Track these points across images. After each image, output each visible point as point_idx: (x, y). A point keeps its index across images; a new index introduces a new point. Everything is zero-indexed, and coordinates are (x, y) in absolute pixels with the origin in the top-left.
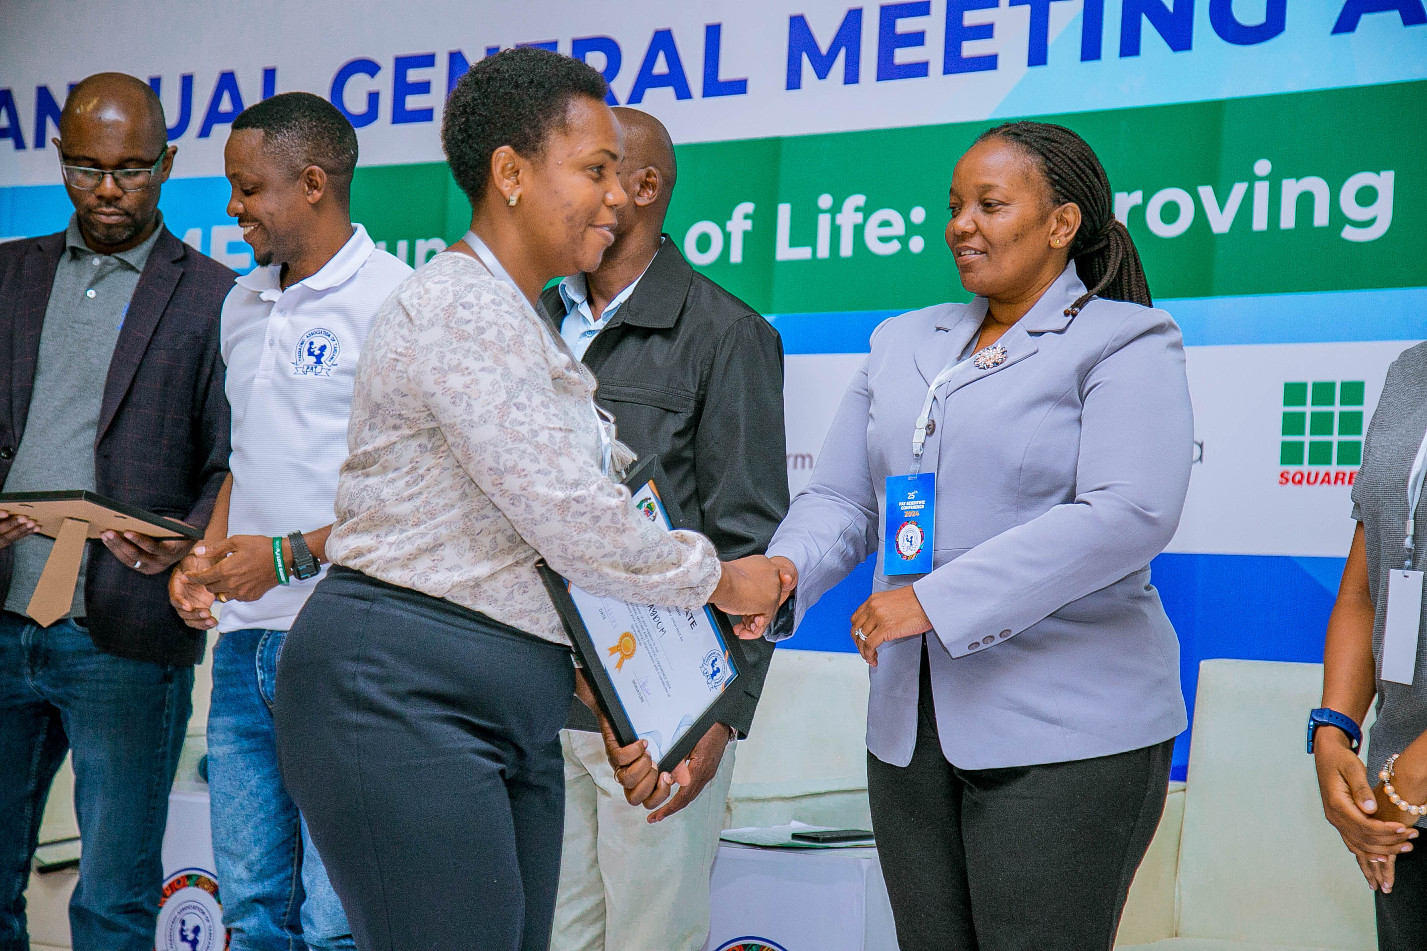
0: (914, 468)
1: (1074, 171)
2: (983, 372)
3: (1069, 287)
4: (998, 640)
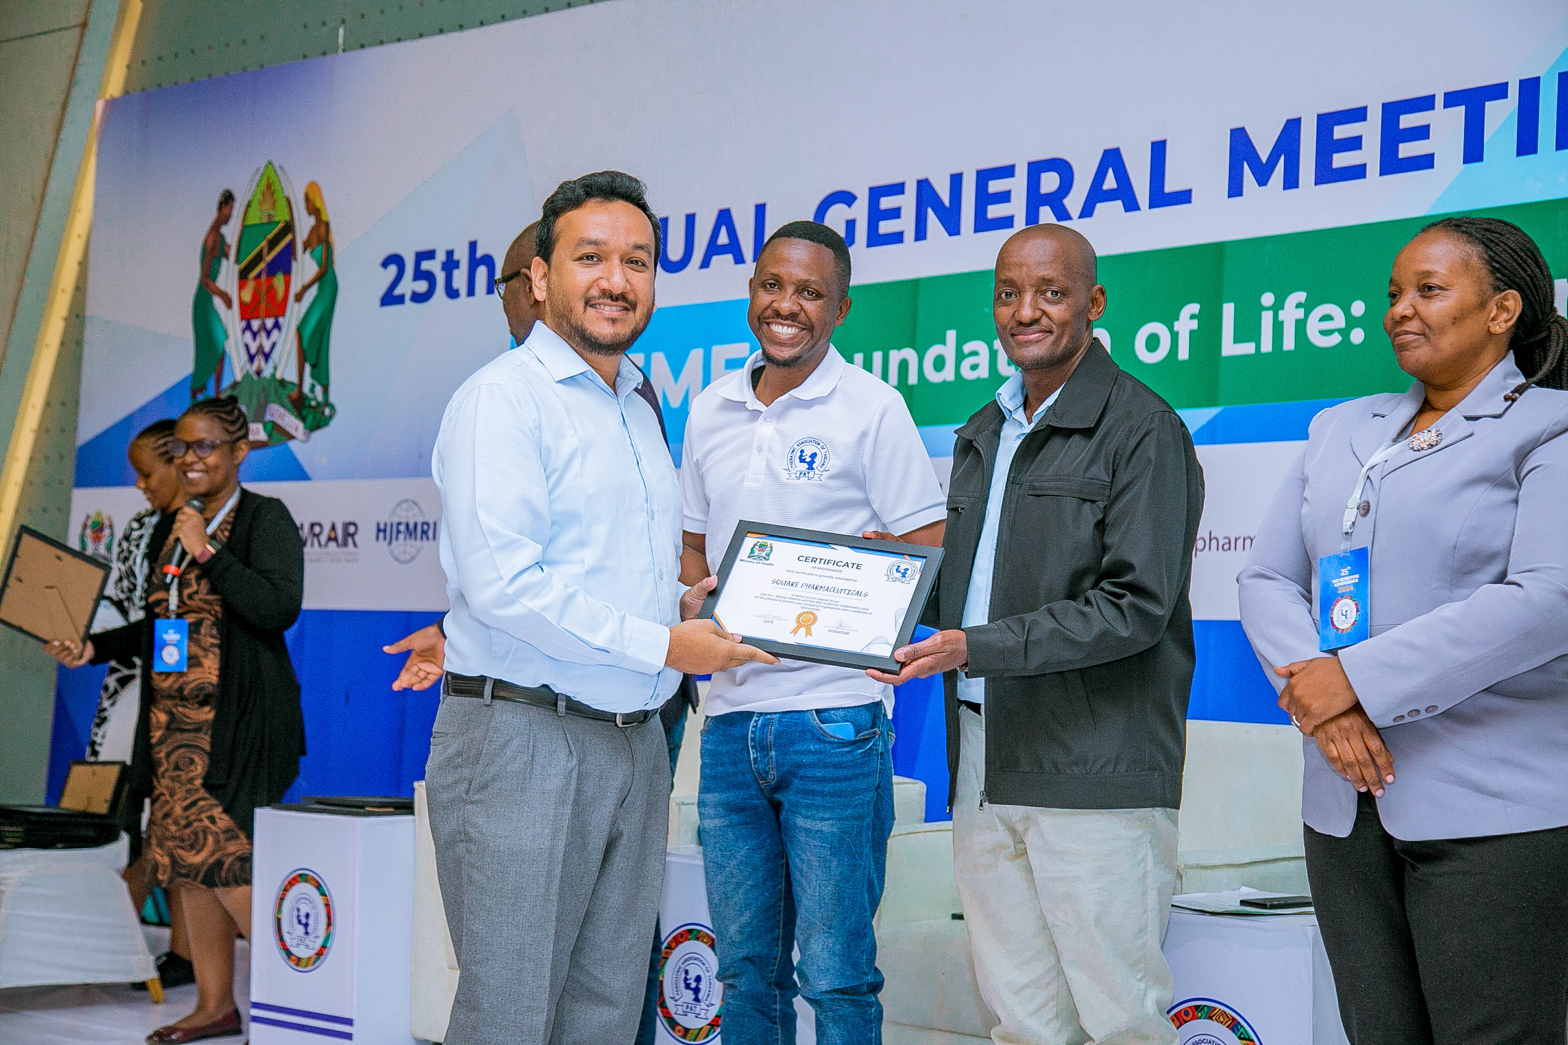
0: (1345, 546)
1: (1514, 259)
2: (1418, 454)
3: (1507, 376)
4: (1424, 715)
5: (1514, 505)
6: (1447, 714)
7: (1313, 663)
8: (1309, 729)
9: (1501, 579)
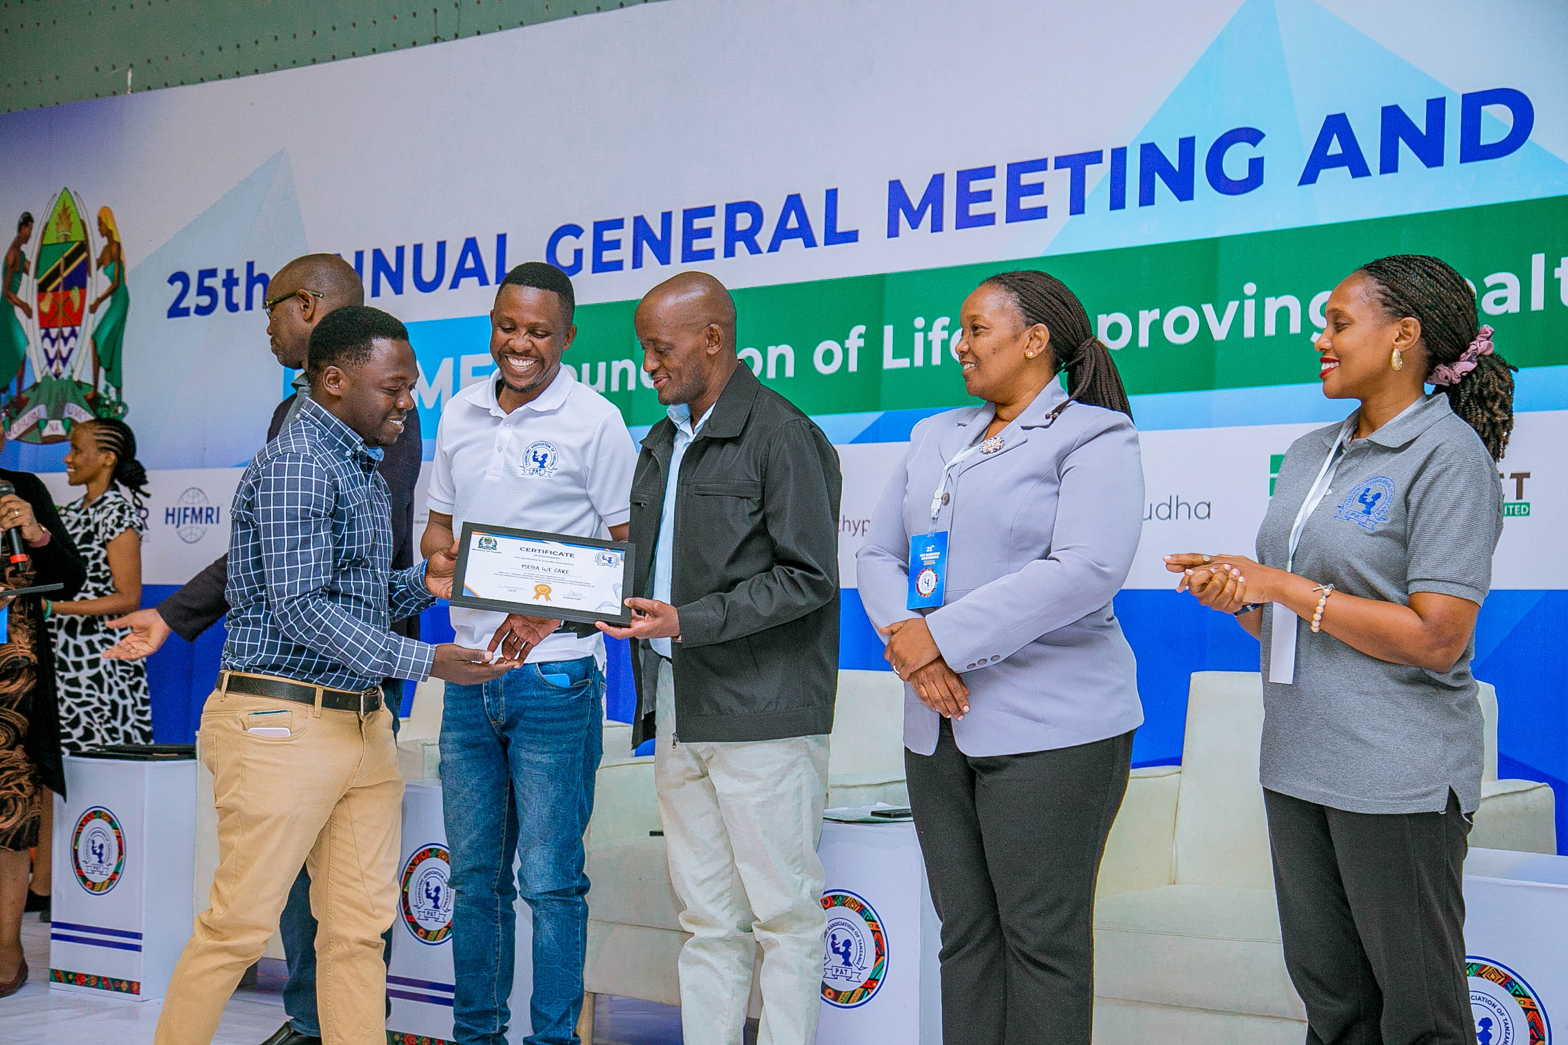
0: (930, 529)
1: (1042, 301)
3: (1054, 394)
4: (990, 663)
5: (1056, 496)
8: (907, 676)
9: (1046, 556)
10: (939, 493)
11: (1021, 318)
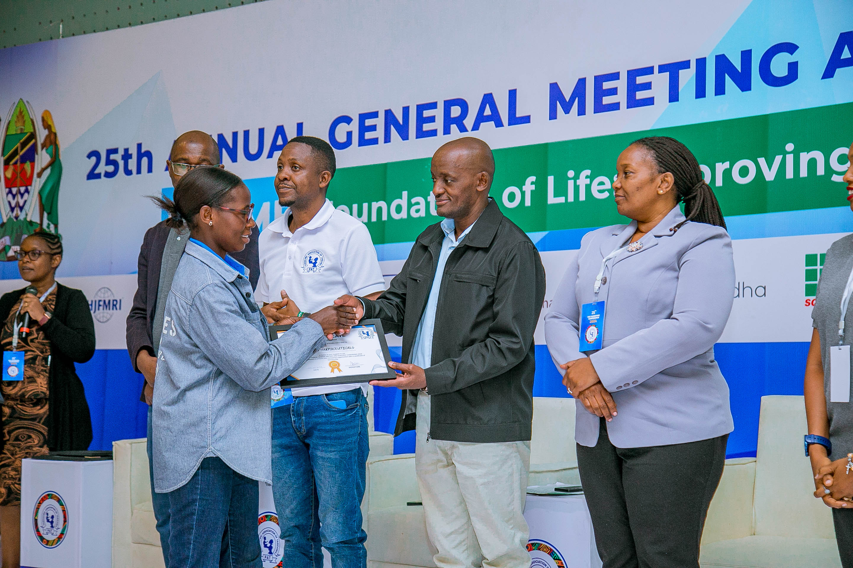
0: (593, 300)
1: (670, 157)
2: (630, 254)
3: (676, 216)
4: (632, 386)
5: (676, 279)
6: (642, 385)
7: (578, 361)
8: (577, 396)
9: (669, 316)
10: (600, 276)
11: (656, 167)
